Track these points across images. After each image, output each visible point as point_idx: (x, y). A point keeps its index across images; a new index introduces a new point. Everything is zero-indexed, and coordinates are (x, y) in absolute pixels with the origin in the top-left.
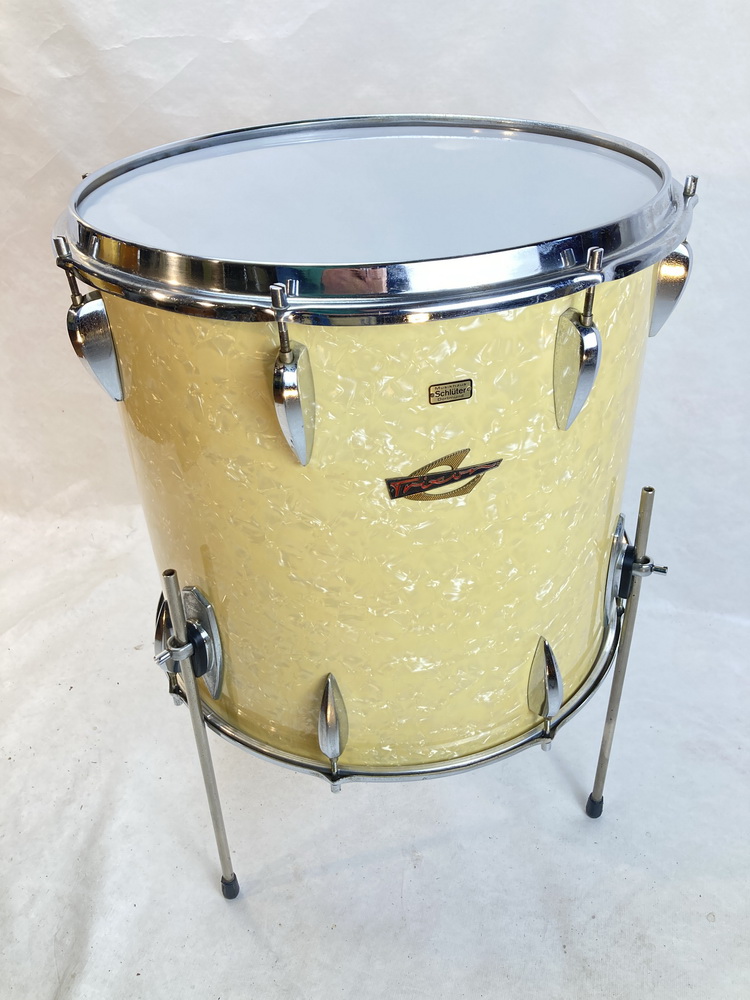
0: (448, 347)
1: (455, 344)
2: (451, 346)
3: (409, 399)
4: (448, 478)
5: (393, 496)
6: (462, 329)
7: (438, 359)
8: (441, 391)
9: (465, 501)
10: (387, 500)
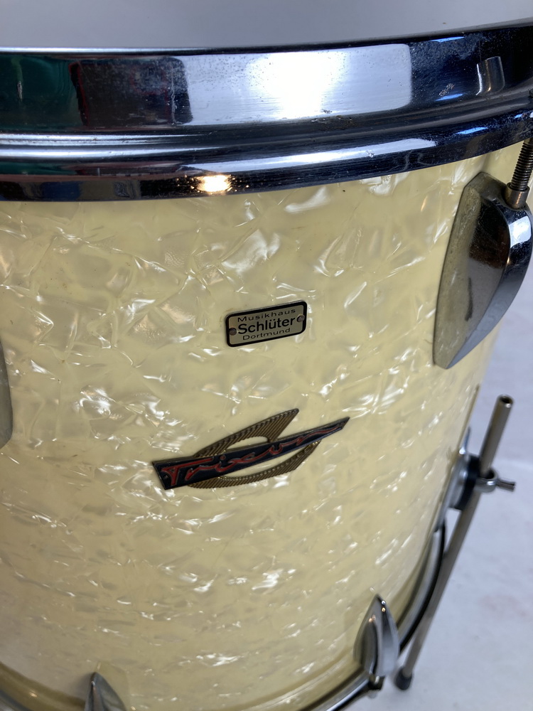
0: (262, 244)
1: (277, 238)
2: (269, 242)
3: (187, 339)
4: (261, 453)
5: (167, 485)
6: (291, 208)
7: (241, 267)
8: (248, 323)
9: (288, 480)
10: (158, 490)
